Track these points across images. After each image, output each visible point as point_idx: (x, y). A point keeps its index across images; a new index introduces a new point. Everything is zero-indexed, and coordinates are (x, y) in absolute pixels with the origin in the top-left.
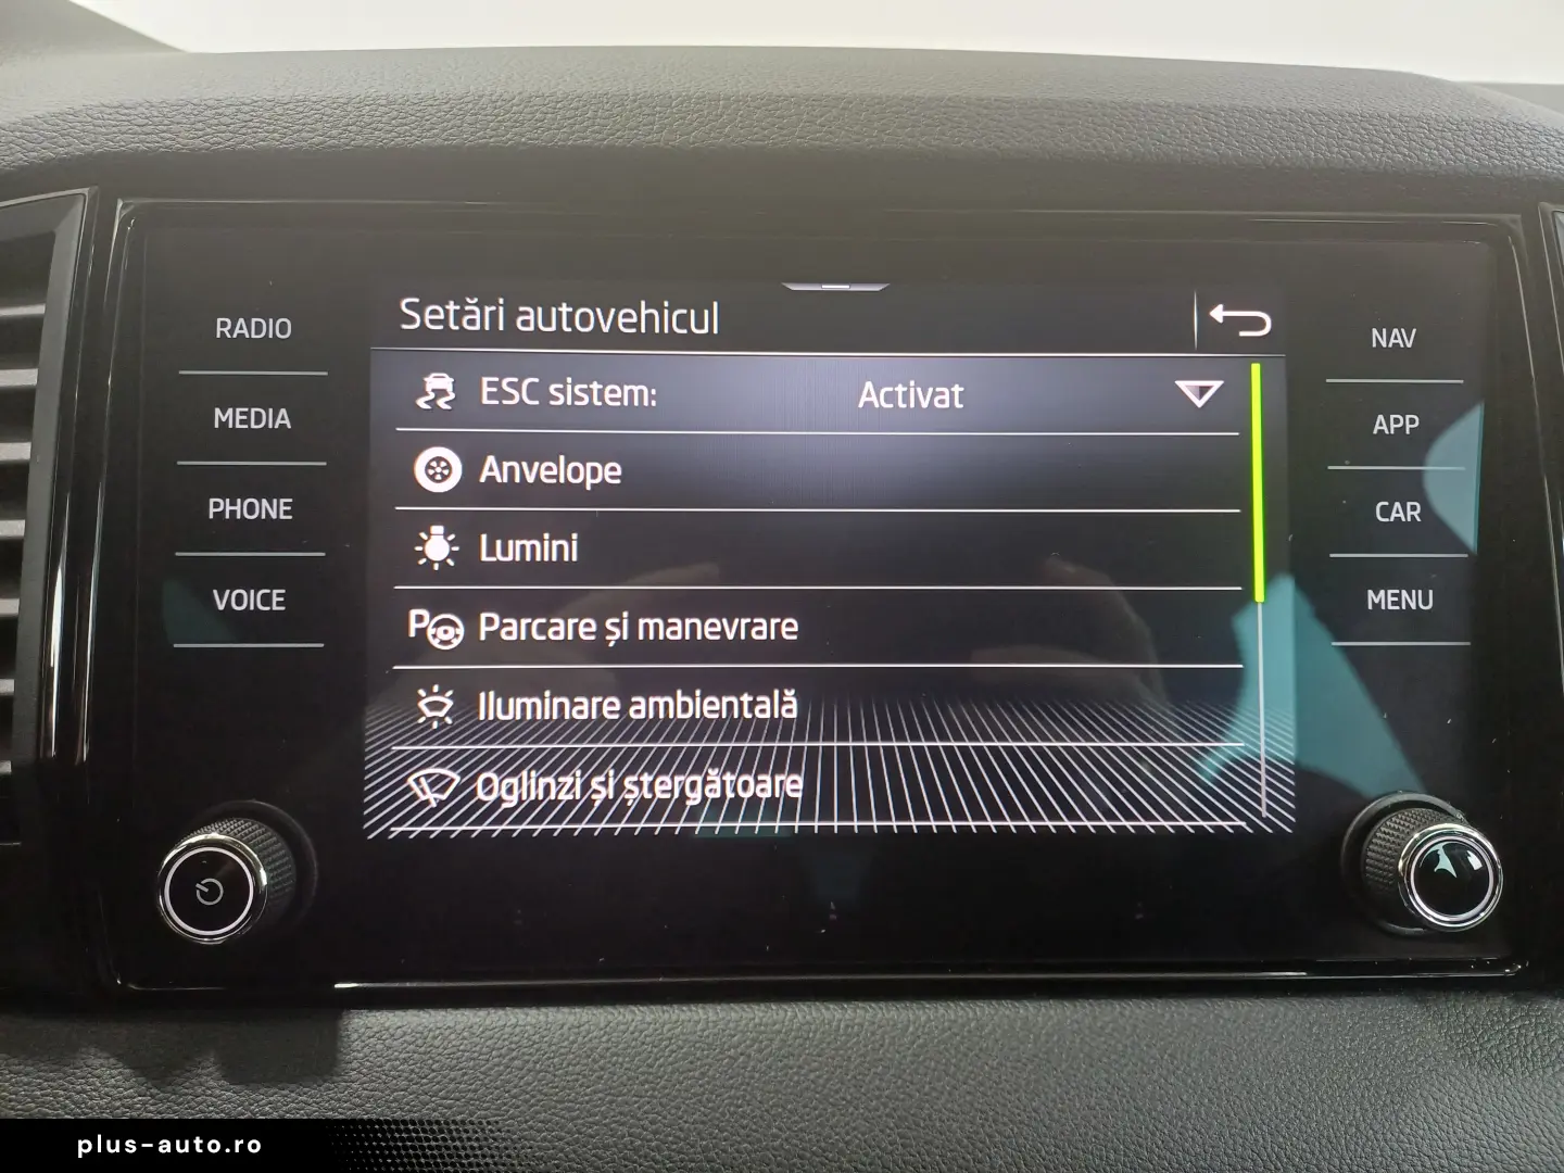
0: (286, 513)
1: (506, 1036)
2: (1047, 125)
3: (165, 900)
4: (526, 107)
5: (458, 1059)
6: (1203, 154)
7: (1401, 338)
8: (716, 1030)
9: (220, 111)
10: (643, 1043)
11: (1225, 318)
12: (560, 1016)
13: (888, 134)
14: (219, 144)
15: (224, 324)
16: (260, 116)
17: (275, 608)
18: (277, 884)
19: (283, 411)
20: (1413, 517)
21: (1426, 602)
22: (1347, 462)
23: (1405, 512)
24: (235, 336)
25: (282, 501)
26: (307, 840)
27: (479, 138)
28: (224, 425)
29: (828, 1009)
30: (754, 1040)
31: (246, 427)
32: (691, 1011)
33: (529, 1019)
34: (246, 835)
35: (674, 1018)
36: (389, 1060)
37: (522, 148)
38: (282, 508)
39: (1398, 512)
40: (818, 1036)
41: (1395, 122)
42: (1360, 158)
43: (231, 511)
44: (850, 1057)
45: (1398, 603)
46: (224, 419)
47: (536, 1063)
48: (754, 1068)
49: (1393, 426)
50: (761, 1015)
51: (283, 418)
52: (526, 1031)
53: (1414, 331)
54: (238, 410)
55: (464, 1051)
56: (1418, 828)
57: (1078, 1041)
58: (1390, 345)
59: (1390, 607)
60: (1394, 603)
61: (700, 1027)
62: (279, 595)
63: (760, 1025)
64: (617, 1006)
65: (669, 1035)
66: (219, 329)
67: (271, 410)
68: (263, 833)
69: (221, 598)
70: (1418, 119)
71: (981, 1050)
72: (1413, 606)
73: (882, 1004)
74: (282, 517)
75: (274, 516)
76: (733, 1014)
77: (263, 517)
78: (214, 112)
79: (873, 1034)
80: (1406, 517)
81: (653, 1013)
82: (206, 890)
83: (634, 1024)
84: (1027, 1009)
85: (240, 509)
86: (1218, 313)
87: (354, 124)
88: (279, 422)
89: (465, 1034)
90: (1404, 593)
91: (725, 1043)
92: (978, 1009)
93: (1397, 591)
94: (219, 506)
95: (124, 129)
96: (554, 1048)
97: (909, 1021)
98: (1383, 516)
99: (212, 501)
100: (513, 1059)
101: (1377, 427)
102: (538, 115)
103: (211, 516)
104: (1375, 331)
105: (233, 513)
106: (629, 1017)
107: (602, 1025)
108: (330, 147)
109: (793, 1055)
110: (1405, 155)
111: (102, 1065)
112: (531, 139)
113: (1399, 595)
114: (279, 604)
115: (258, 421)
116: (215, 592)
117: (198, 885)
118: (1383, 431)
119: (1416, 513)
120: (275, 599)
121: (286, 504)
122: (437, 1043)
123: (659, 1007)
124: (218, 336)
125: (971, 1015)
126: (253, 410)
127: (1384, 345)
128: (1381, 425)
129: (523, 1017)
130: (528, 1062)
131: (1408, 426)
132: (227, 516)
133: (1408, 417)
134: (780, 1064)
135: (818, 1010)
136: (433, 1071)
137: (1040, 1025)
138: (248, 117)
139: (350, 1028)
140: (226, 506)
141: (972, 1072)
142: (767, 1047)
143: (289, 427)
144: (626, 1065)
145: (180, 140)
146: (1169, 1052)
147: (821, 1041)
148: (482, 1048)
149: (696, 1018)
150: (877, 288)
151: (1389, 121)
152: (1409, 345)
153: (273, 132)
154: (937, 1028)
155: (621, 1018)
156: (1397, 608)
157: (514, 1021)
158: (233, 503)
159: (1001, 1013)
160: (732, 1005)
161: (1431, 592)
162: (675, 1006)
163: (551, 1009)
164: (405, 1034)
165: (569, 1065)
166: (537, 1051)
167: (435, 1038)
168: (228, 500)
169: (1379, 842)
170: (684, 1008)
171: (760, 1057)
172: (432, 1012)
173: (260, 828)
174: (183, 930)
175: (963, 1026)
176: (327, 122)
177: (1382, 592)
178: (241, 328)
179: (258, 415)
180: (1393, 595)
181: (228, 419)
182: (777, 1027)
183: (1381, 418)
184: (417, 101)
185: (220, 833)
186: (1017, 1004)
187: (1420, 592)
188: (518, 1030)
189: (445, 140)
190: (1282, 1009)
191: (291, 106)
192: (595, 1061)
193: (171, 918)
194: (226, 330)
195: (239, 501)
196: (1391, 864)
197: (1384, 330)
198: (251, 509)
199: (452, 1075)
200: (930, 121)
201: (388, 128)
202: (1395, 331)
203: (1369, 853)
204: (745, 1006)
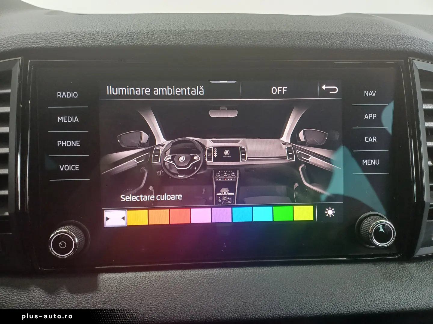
0: (78, 144)
1: (141, 279)
2: (279, 38)
3: (51, 248)
4: (139, 34)
5: (129, 285)
6: (320, 45)
7: (372, 94)
8: (195, 276)
9: (56, 36)
10: (177, 280)
11: (326, 88)
12: (155, 274)
13: (237, 41)
14: (56, 45)
15: (59, 94)
16: (67, 37)
17: (76, 170)
18: (80, 242)
19: (76, 117)
20: (374, 140)
21: (377, 163)
22: (357, 126)
23: (373, 139)
24: (62, 97)
25: (77, 141)
26: (88, 230)
27: (127, 43)
28: (60, 121)
29: (224, 270)
30: (205, 279)
31: (67, 122)
32: (189, 271)
33: (147, 274)
34: (71, 230)
35: (184, 273)
36: (111, 286)
37: (138, 46)
38: (77, 143)
39: (370, 139)
40: (221, 277)
41: (371, 36)
42: (362, 46)
43: (63, 144)
44: (230, 282)
45: (370, 163)
46: (60, 120)
47: (149, 286)
48: (205, 285)
49: (369, 117)
50: (207, 272)
51: (76, 119)
52: (147, 278)
53: (375, 91)
54: (64, 117)
55: (130, 283)
56: (374, 221)
57: (288, 277)
58: (369, 95)
59: (368, 164)
60: (369, 163)
61: (191, 275)
62: (77, 166)
63: (207, 274)
64: (170, 271)
65: (183, 278)
66: (58, 95)
67: (73, 117)
68: (76, 229)
69: (62, 168)
70: (377, 35)
71: (263, 279)
72: (374, 164)
73: (238, 268)
74: (77, 146)
75: (75, 145)
76: (199, 272)
77: (72, 146)
78: (54, 36)
79: (236, 276)
80: (373, 141)
81: (179, 272)
82: (62, 244)
83: (174, 275)
84: (275, 269)
85: (66, 143)
86: (324, 87)
87: (93, 39)
88: (75, 120)
89: (130, 279)
90: (372, 160)
91: (198, 279)
92: (262, 269)
93: (370, 160)
94: (60, 143)
95: (30, 41)
96: (154, 282)
97: (245, 273)
98: (366, 141)
99: (58, 141)
100: (144, 285)
101: (365, 117)
102: (143, 36)
103: (58, 146)
104: (365, 92)
105: (64, 145)
106: (173, 273)
107: (166, 276)
108: (87, 46)
109: (215, 282)
110: (373, 45)
111: (36, 290)
112: (141, 43)
113: (371, 161)
114: (77, 169)
115: (70, 120)
116: (60, 166)
117: (59, 243)
118: (367, 118)
119: (375, 140)
120: (76, 167)
121: (78, 142)
122: (123, 281)
123: (180, 271)
124: (58, 97)
125: (261, 270)
126: (68, 117)
127: (367, 95)
128: (366, 116)
129: (146, 274)
130: (147, 286)
131: (373, 117)
132: (63, 146)
133: (373, 114)
134: (212, 284)
135: (221, 270)
136: (123, 289)
137: (278, 273)
138: (63, 38)
139: (100, 278)
140: (62, 143)
141: (261, 285)
142: (208, 280)
143: (78, 121)
144: (172, 286)
145: (45, 44)
146: (311, 279)
147: (223, 278)
148: (135, 283)
149: (190, 273)
150: (234, 82)
151: (369, 36)
152: (374, 95)
153: (71, 41)
154: (252, 274)
155: (171, 274)
156: (370, 164)
157: (143, 275)
158: (64, 142)
159: (268, 270)
160: (199, 270)
161: (379, 160)
162: (185, 270)
163: (152, 272)
164: (115, 279)
165: (158, 286)
166: (149, 283)
167: (123, 280)
168: (62, 141)
169: (365, 225)
170: (187, 271)
171: (207, 282)
172: (122, 274)
173: (75, 227)
174: (56, 254)
175: (259, 273)
176: (85, 39)
177: (366, 160)
178: (64, 95)
179: (70, 119)
180: (369, 161)
181: (61, 120)
182: (211, 275)
183: (366, 114)
184: (110, 33)
185: (65, 229)
186: (272, 268)
187: (376, 160)
188: (144, 277)
189: (118, 44)
190: (340, 267)
191: (75, 34)
192: (164, 285)
193: (53, 252)
194: (60, 96)
195: (65, 141)
196: (367, 231)
197: (368, 91)
198: (69, 143)
199: (128, 289)
200: (248, 37)
201: (102, 40)
202: (371, 91)
203: (362, 228)
204: (203, 270)
